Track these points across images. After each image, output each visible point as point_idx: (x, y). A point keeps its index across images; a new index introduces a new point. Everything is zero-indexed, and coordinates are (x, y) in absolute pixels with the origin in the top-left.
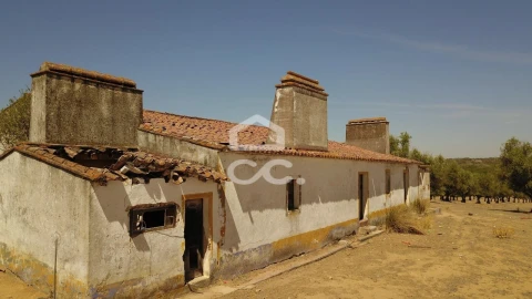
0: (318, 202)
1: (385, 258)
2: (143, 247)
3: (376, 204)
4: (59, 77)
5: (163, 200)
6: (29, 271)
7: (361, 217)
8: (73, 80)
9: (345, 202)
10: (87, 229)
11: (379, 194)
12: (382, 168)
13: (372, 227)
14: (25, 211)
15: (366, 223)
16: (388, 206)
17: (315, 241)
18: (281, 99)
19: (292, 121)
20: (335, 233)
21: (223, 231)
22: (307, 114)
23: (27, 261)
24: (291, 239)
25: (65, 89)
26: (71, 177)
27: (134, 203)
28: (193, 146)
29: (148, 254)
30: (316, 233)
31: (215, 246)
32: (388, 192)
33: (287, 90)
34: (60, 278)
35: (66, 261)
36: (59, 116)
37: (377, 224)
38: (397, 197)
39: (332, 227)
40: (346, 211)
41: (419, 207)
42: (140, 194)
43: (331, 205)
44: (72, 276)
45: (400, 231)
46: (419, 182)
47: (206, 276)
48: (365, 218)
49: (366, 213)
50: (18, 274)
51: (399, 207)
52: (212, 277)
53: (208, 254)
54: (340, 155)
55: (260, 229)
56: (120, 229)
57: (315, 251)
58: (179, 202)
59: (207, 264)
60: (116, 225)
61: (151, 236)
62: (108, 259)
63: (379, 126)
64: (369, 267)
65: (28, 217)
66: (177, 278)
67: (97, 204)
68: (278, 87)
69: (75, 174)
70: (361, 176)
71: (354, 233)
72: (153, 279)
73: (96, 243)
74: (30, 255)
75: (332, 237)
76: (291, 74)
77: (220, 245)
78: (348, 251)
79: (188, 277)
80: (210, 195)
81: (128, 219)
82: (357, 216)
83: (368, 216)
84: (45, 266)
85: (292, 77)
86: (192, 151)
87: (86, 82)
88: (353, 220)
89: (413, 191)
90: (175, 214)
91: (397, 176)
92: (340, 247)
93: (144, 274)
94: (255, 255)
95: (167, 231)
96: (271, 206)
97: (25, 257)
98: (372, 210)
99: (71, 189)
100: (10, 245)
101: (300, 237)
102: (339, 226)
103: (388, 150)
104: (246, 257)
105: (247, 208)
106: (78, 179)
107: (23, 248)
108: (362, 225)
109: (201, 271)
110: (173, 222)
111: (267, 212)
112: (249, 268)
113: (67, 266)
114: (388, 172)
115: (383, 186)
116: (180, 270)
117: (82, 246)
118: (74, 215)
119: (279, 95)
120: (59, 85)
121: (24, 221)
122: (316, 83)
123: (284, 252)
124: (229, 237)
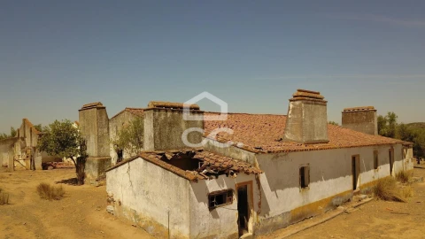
0: (321, 180)
1: (371, 222)
2: (216, 216)
3: (366, 178)
4: (159, 110)
5: (226, 188)
6: (152, 227)
7: (355, 188)
8: (166, 111)
9: (341, 178)
10: (188, 207)
11: (368, 169)
12: (371, 150)
13: (363, 196)
14: (147, 193)
15: (358, 193)
16: (376, 179)
17: (320, 208)
18: (293, 109)
19: (301, 124)
20: (334, 201)
21: (260, 204)
22: (312, 117)
23: (150, 222)
24: (303, 207)
25: (163, 117)
26: (177, 177)
27: (210, 191)
28: (238, 150)
29: (218, 220)
30: (320, 202)
31: (255, 214)
32: (376, 168)
33: (297, 103)
34: (172, 233)
35: (175, 224)
36: (160, 134)
37: (367, 192)
38: (384, 171)
39: (333, 197)
40: (343, 185)
41: (403, 177)
42: (213, 186)
43: (331, 181)
44: (180, 234)
45: (386, 199)
46: (403, 156)
47: (250, 233)
48: (358, 189)
49: (358, 185)
50: (145, 229)
51: (385, 179)
52: (254, 234)
53: (251, 220)
54: (337, 146)
55: (282, 201)
56: (204, 206)
57: (320, 215)
58: (234, 188)
59: (250, 225)
60: (202, 204)
61: (220, 210)
62: (199, 224)
63: (369, 113)
64: (360, 229)
65: (150, 196)
66: (234, 235)
67: (192, 193)
68: (291, 101)
69: (179, 175)
70: (354, 158)
71: (349, 200)
72: (221, 235)
73: (193, 215)
74: (152, 219)
75: (332, 204)
76: (299, 91)
77: (258, 213)
78: (344, 216)
79: (240, 234)
80: (251, 182)
81: (207, 200)
82: (351, 187)
83: (360, 187)
84: (162, 225)
85: (301, 94)
86: (237, 152)
87: (173, 111)
88: (349, 191)
89: (398, 165)
90: (232, 196)
91: (384, 154)
92: (338, 212)
93: (217, 232)
94: (280, 219)
95: (228, 207)
96: (289, 186)
97: (148, 219)
98: (363, 183)
99: (177, 183)
100: (139, 212)
101: (309, 205)
102: (337, 196)
103: (376, 132)
104: (274, 221)
105: (273, 189)
106: (181, 178)
107: (147, 214)
108: (355, 194)
109: (247, 230)
110: (231, 200)
111: (287, 190)
112: (277, 227)
113: (176, 227)
114: (375, 153)
115: (372, 163)
116: (236, 230)
117: (185, 216)
118: (179, 198)
119: (291, 106)
120: (160, 115)
121: (148, 199)
122: (318, 93)
123: (299, 217)
124: (263, 208)
